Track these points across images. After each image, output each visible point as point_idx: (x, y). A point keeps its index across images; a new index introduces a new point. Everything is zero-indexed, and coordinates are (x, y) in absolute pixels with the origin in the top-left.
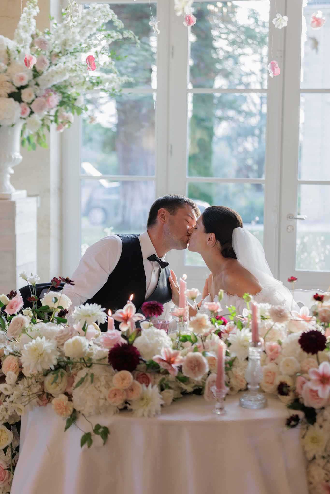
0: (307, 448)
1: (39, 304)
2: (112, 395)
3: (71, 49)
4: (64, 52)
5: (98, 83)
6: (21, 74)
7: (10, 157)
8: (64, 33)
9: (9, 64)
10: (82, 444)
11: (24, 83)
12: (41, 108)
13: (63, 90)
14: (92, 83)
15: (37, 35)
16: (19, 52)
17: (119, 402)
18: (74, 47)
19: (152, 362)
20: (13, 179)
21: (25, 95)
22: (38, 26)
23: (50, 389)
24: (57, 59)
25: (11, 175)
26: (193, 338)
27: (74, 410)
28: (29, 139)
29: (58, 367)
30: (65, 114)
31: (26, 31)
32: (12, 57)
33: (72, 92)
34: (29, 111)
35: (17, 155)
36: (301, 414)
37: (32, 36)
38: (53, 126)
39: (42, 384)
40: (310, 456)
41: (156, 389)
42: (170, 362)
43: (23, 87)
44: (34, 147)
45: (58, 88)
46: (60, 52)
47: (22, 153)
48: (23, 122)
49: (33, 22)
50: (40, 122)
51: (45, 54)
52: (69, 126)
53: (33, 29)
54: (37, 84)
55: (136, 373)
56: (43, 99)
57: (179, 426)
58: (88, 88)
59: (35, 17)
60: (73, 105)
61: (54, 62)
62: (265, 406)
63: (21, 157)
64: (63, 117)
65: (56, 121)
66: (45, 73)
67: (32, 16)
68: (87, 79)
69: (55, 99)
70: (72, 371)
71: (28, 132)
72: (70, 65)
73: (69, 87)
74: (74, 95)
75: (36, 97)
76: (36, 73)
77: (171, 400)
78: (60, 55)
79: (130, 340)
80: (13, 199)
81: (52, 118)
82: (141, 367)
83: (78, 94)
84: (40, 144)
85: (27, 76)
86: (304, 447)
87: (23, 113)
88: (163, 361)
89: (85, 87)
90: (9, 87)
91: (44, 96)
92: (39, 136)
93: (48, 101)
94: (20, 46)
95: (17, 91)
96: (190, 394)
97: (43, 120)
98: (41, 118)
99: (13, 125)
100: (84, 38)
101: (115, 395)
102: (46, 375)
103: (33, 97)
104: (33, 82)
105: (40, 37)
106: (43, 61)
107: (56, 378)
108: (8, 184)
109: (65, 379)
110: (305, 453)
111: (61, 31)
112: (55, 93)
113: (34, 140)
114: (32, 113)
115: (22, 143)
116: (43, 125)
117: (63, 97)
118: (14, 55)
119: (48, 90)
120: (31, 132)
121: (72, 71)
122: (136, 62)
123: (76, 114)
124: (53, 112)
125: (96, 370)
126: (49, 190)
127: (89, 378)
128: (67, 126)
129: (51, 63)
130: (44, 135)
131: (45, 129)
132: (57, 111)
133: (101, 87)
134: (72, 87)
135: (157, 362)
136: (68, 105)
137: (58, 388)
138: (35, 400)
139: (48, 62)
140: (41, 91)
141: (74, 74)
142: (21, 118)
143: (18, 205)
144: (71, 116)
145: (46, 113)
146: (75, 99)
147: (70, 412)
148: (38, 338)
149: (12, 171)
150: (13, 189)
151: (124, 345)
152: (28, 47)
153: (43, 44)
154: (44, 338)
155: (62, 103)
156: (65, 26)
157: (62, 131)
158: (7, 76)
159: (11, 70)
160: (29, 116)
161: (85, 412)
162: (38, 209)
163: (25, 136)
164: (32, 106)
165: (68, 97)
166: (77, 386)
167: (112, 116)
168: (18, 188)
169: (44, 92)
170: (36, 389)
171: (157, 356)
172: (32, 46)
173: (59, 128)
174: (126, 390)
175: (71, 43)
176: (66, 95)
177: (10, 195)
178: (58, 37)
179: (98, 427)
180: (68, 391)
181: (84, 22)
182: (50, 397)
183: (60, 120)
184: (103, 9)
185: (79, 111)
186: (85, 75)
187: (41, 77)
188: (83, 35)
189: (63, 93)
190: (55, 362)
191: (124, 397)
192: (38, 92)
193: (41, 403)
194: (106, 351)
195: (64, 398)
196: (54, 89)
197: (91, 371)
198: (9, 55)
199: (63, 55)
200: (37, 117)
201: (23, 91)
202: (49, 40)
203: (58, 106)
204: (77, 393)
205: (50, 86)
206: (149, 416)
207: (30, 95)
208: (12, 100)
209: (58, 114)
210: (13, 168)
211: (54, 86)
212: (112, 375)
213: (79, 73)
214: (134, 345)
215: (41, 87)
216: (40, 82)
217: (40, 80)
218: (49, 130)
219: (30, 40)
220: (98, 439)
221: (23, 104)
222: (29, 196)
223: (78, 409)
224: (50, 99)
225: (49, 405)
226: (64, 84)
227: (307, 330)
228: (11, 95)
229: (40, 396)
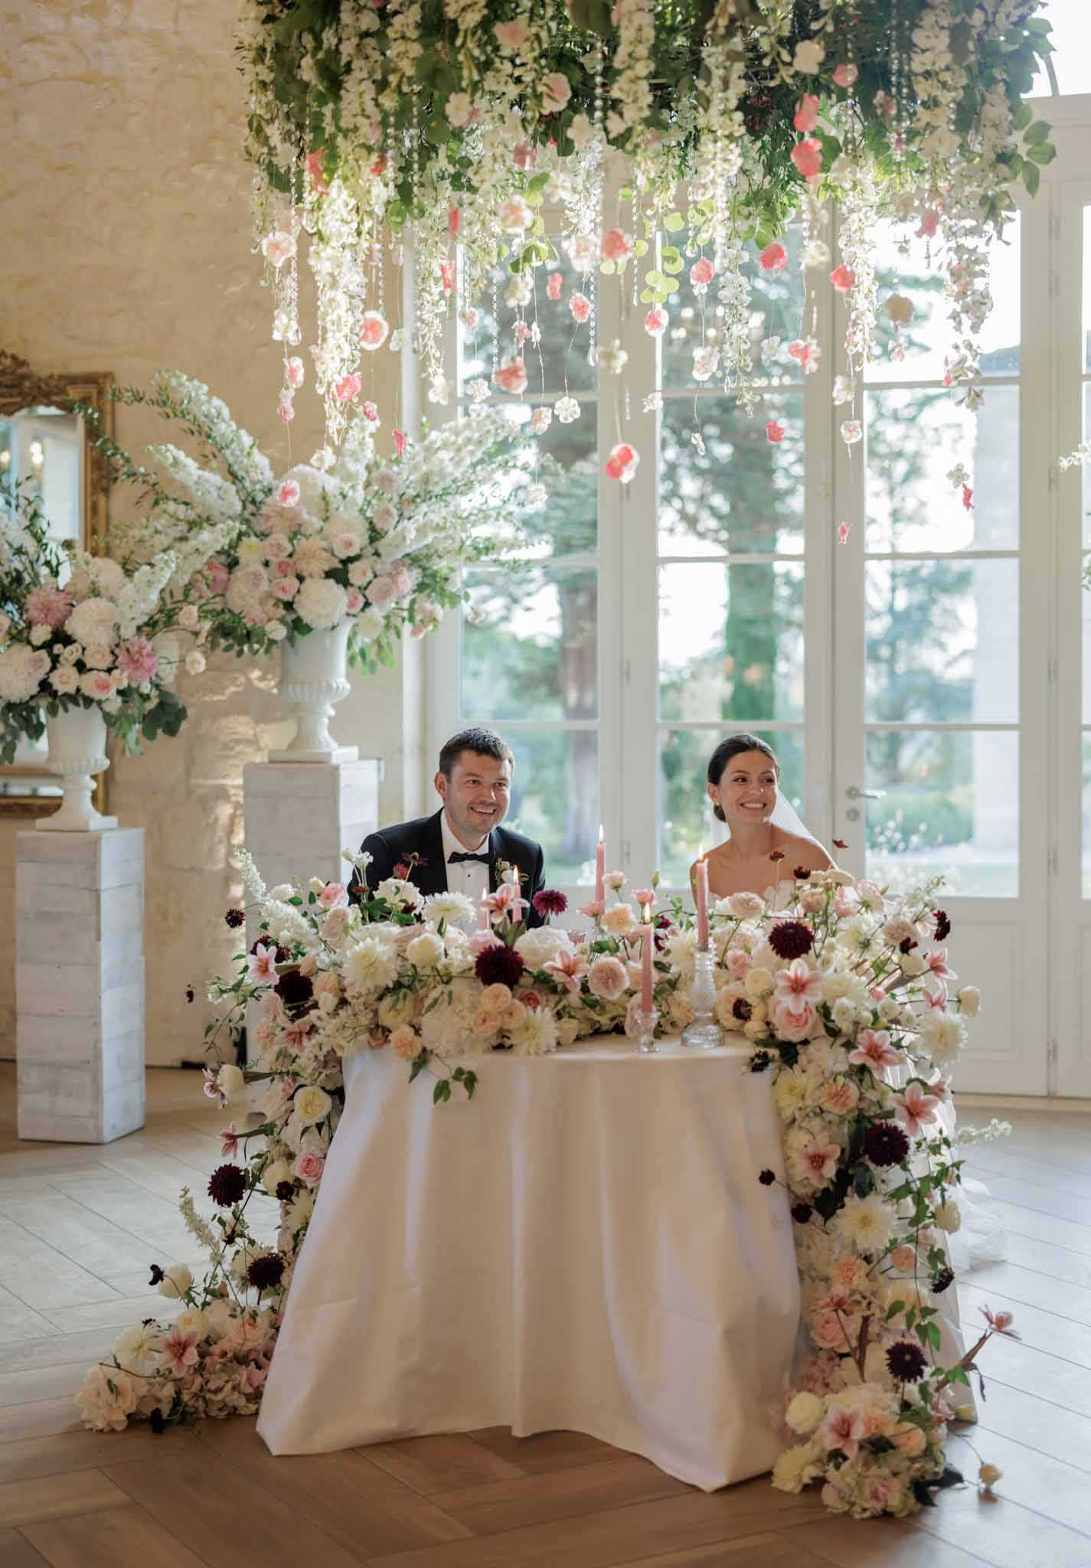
0: (782, 1104)
1: (371, 898)
2: (480, 1021)
3: (438, 490)
4: (424, 495)
5: (487, 550)
6: (347, 536)
7: (329, 686)
8: (425, 460)
9: (326, 519)
10: (436, 1097)
11: (353, 552)
12: (384, 595)
13: (424, 563)
14: (476, 548)
15: (377, 465)
16: (344, 497)
17: (489, 1031)
18: (442, 485)
19: (542, 973)
20: (335, 727)
21: (358, 574)
22: (378, 450)
23: (387, 1018)
24: (413, 507)
25: (330, 718)
26: (612, 945)
27: (424, 1050)
28: (363, 653)
29: (398, 985)
30: (428, 606)
31: (357, 460)
32: (333, 506)
33: (441, 566)
34: (361, 601)
35: (341, 680)
36: (773, 1052)
37: (368, 468)
38: (407, 628)
39: (376, 1012)
40: (787, 1114)
41: (548, 1013)
42: (569, 971)
43: (351, 560)
44: (372, 667)
45: (414, 560)
46: (418, 496)
47: (348, 677)
48: (352, 621)
49: (370, 443)
50: (383, 622)
51: (391, 500)
52: (435, 626)
53: (369, 455)
54: (377, 554)
55: (519, 991)
56: (387, 580)
57: (584, 1066)
58: (469, 559)
59: (372, 435)
60: (442, 589)
61: (406, 514)
62: (721, 1042)
63: (348, 686)
64: (423, 611)
65: (411, 619)
66: (391, 533)
67: (367, 433)
68: (468, 542)
69: (409, 579)
70: (422, 992)
71: (363, 640)
72: (436, 519)
73: (435, 559)
74: (444, 572)
75: (375, 576)
76: (375, 535)
77: (573, 1036)
78: (418, 500)
79: (509, 939)
80: (334, 761)
81: (405, 614)
82: (525, 980)
83: (452, 570)
84: (382, 660)
85: (359, 539)
86: (777, 1102)
87: (351, 605)
88: (558, 970)
89: (463, 556)
90: (328, 560)
91: (390, 575)
92: (380, 646)
93: (395, 582)
94: (346, 487)
95: (340, 566)
96: (608, 1032)
97: (387, 617)
98: (383, 614)
99: (333, 628)
100: (461, 469)
101: (484, 1021)
102: (380, 999)
103: (370, 576)
104: (371, 550)
105: (383, 469)
106: (388, 512)
107: (396, 1001)
108: (324, 734)
109: (409, 1003)
110: (779, 1112)
111: (420, 458)
112: (409, 570)
113: (372, 654)
114: (367, 604)
115: (351, 660)
116: (387, 626)
117: (425, 576)
118: (336, 502)
119: (397, 564)
120: (367, 640)
121: (439, 528)
122: (565, 509)
123: (447, 606)
124: (406, 604)
125: (456, 986)
126: (401, 750)
127: (446, 996)
128: (431, 627)
129: (401, 515)
130: (388, 644)
131: (392, 634)
132: (413, 601)
133: (492, 556)
134: (440, 557)
135: (549, 972)
136: (434, 590)
137: (400, 1019)
138: (365, 1037)
139: (395, 513)
140: (384, 566)
141: (442, 535)
142: (348, 615)
143: (342, 772)
144: (439, 612)
145: (393, 605)
146: (446, 579)
147: (417, 1052)
148: (369, 940)
149: (332, 712)
150: (334, 745)
151: (499, 949)
152: (360, 487)
153: (386, 481)
154: (377, 940)
155: (421, 587)
156: (427, 449)
157: (421, 636)
158: (326, 539)
159: (330, 528)
160: (363, 610)
161: (441, 1051)
162: (380, 784)
163: (356, 648)
164: (367, 593)
165: (434, 575)
166: (428, 1010)
167: (551, 619)
168: (342, 743)
169: (388, 567)
170: (365, 1019)
171: (550, 963)
172: (368, 484)
173: (415, 632)
174: (500, 1013)
175: (436, 479)
176: (429, 572)
177: (329, 754)
178: (415, 468)
179: (459, 1072)
180: (415, 1021)
181: (460, 441)
182: (387, 1031)
183: (418, 617)
184: (494, 416)
185: (454, 600)
186: (464, 535)
187: (383, 541)
188: (458, 464)
189: (424, 569)
190: (395, 977)
191: (498, 1024)
192: (378, 567)
193: (373, 1044)
194: (471, 959)
195: (408, 1031)
196: (408, 561)
197: (450, 987)
198: (327, 504)
199: (424, 501)
200: (376, 613)
201: (351, 567)
202: (399, 474)
203: (414, 592)
204: (427, 1021)
205: (399, 556)
206: (536, 1053)
207: (364, 574)
208: (332, 581)
209: (416, 606)
210: (333, 706)
211: (408, 555)
212: (480, 993)
213: (451, 532)
214: (516, 949)
215: (383, 558)
216: (381, 550)
217: (381, 545)
218: (399, 635)
219: (364, 475)
220: (458, 1089)
221: (351, 590)
222: (362, 757)
223: (429, 1048)
224: (401, 579)
225: (385, 1046)
226: (425, 552)
227: (781, 923)
228: (329, 574)
229: (371, 1032)
